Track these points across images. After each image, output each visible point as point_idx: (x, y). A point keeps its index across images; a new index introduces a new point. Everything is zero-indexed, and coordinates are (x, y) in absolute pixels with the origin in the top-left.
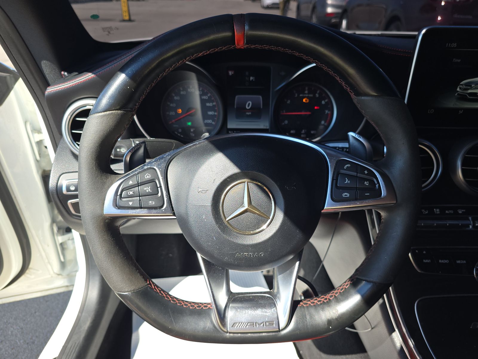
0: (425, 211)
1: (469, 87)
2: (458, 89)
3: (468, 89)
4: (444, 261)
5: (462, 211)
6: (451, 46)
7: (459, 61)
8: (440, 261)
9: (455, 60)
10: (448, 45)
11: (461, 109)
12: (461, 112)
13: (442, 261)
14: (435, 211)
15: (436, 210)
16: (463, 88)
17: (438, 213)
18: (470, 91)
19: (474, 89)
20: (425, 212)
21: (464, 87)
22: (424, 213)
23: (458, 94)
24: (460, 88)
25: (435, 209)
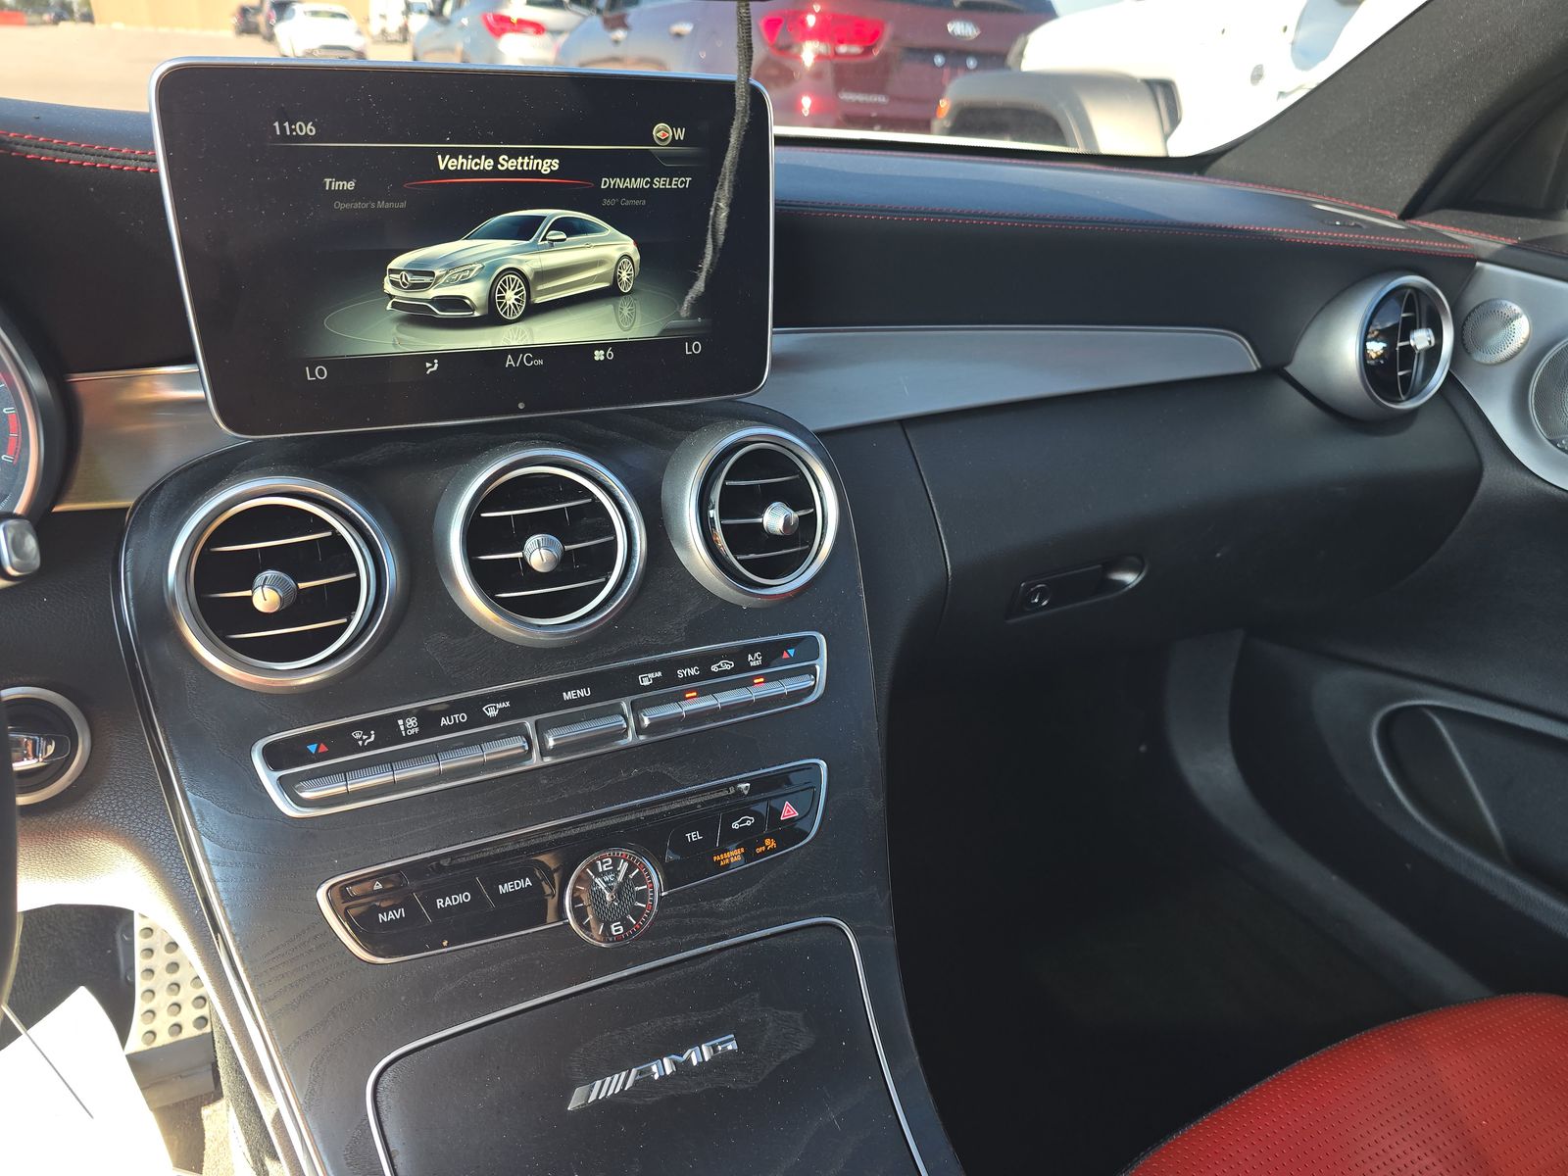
0: (365, 737)
1: (427, 279)
2: (388, 288)
3: (426, 286)
4: (456, 899)
5: (499, 706)
6: (295, 130)
7: (350, 185)
8: (440, 903)
9: (332, 184)
10: (283, 129)
11: (430, 357)
12: (433, 368)
13: (448, 902)
14: (402, 728)
15: (404, 724)
16: (404, 284)
17: (412, 732)
18: (432, 293)
19: (446, 284)
20: (364, 741)
21: (409, 279)
22: (360, 743)
23: (395, 305)
24: (394, 283)
25: (400, 722)
